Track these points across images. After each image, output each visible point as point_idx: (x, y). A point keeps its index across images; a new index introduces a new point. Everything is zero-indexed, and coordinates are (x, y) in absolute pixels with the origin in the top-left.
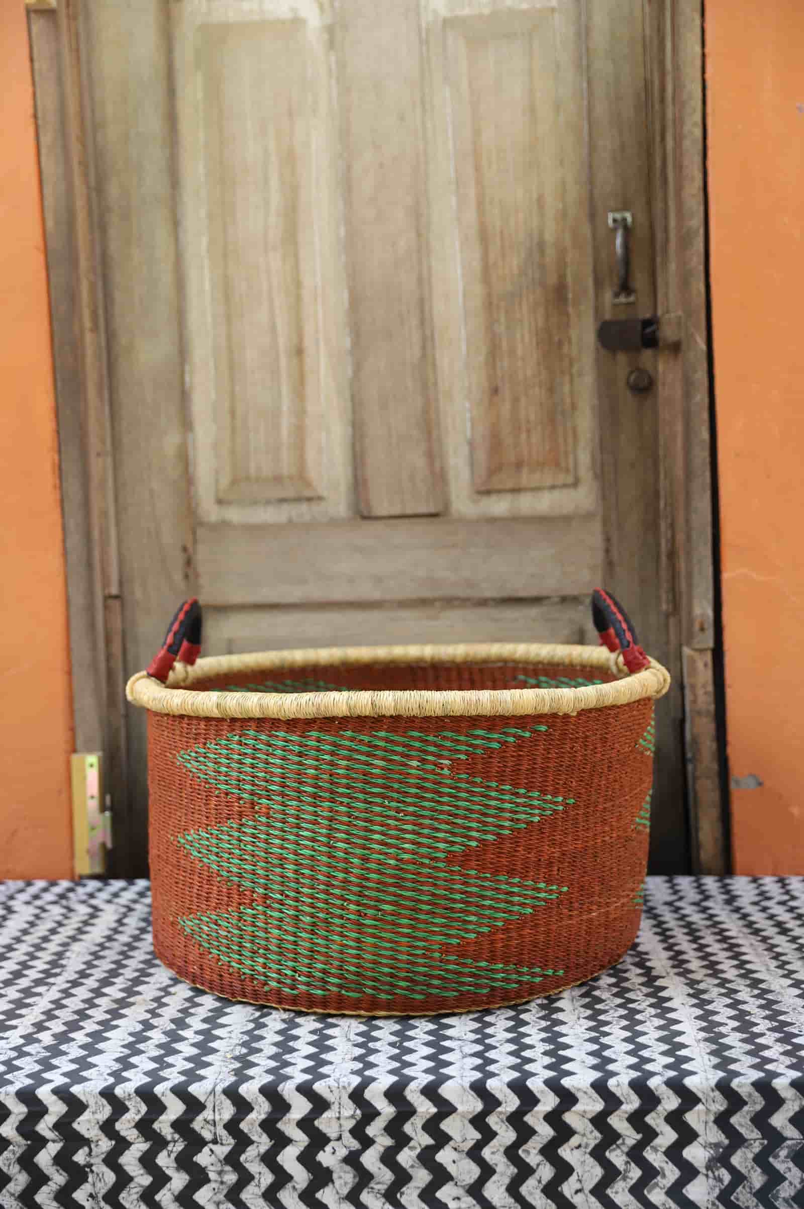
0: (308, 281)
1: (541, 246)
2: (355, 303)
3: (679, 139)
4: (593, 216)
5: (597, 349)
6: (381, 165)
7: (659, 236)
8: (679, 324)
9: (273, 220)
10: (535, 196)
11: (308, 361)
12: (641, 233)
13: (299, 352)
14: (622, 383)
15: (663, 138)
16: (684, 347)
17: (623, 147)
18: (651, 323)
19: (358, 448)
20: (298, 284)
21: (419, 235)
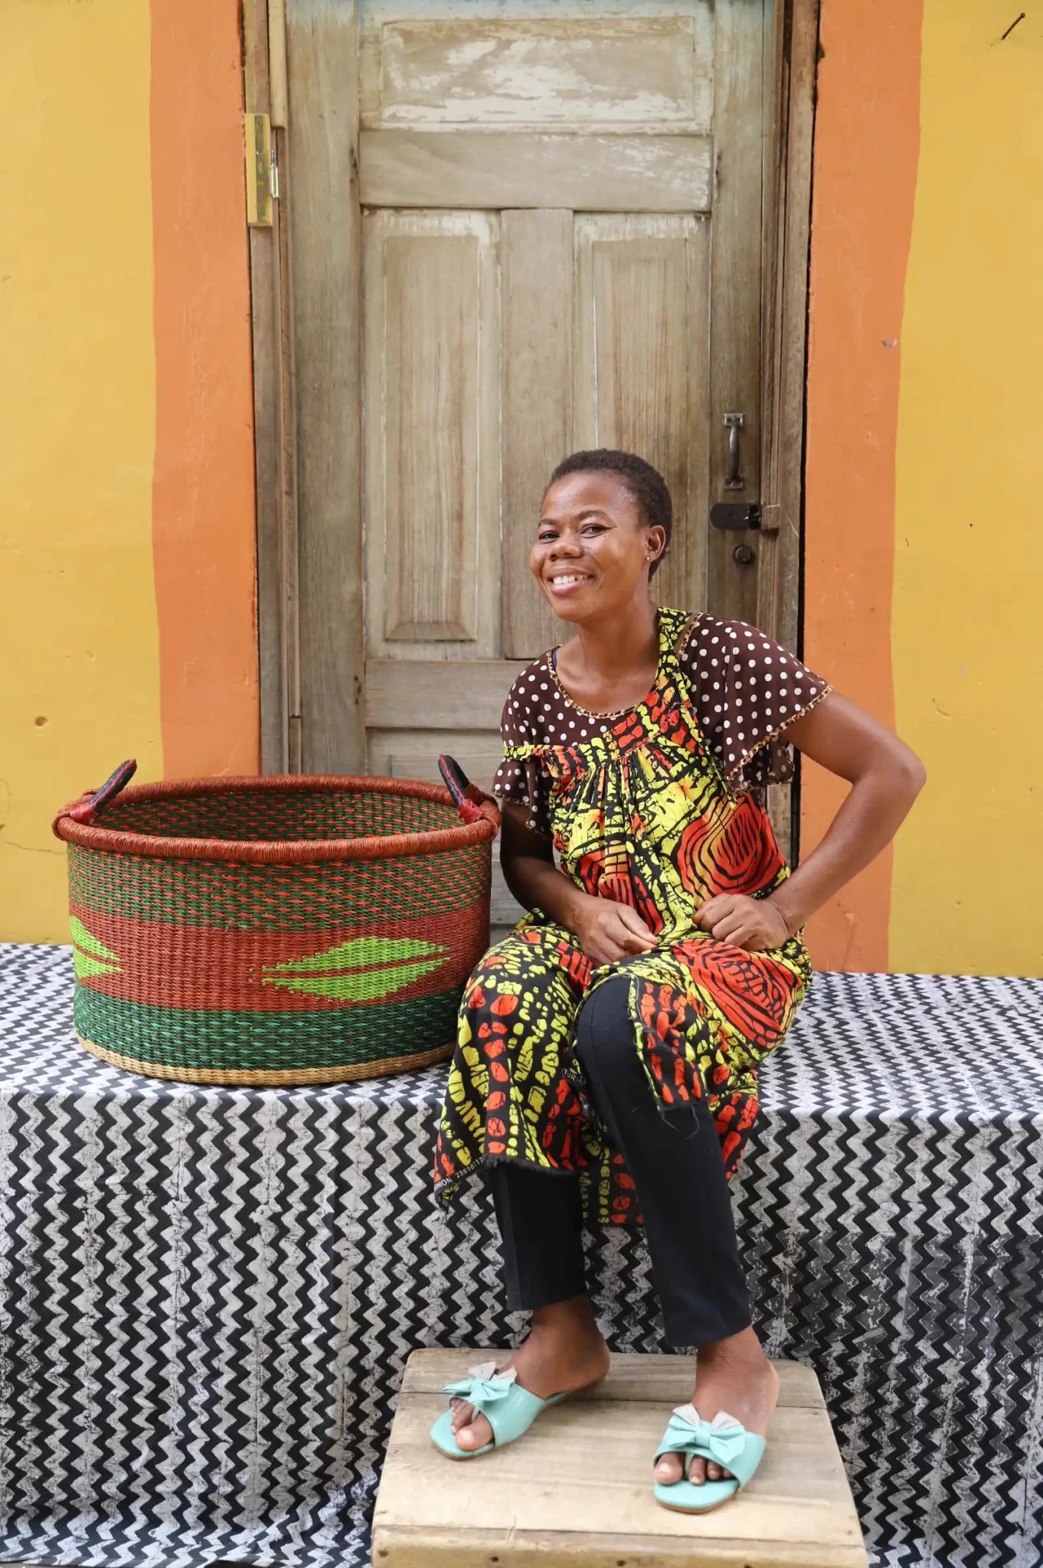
0: (469, 458)
1: (667, 437)
2: (509, 475)
3: (784, 360)
4: (711, 415)
5: (709, 527)
6: (536, 363)
7: (765, 437)
8: (778, 513)
9: (442, 404)
10: (664, 397)
11: (467, 525)
12: (752, 431)
13: (459, 517)
14: (728, 558)
15: (772, 357)
16: (781, 533)
17: (738, 359)
18: (755, 509)
19: (505, 600)
20: (462, 461)
21: (565, 423)
